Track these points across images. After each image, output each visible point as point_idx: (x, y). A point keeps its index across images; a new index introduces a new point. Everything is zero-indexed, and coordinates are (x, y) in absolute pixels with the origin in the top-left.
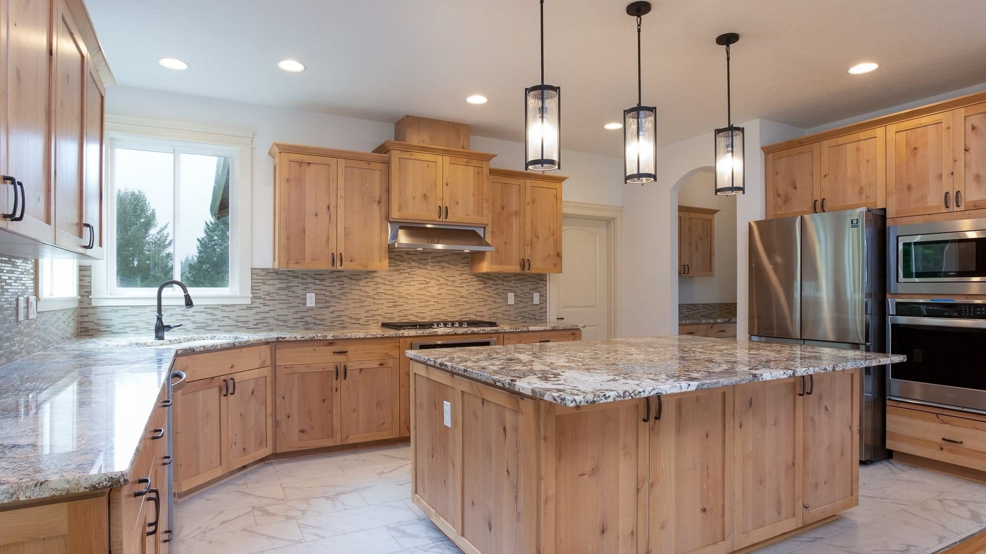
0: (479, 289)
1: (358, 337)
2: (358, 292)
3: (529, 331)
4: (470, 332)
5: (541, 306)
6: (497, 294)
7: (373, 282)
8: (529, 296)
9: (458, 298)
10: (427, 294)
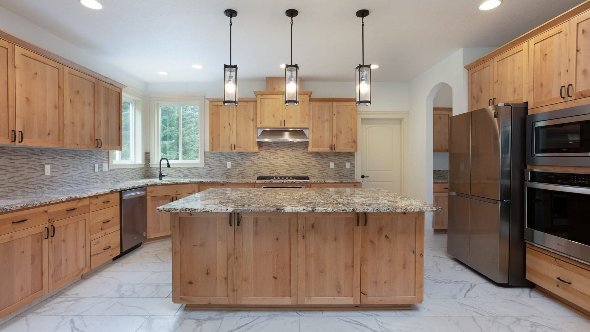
0: (313, 160)
1: (234, 182)
2: (251, 162)
3: (325, 183)
4: (290, 182)
5: (351, 169)
6: (324, 163)
7: (257, 157)
8: (344, 164)
9: (301, 165)
10: (284, 163)
